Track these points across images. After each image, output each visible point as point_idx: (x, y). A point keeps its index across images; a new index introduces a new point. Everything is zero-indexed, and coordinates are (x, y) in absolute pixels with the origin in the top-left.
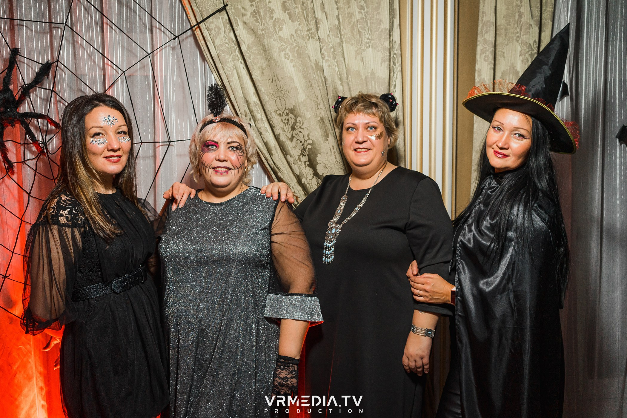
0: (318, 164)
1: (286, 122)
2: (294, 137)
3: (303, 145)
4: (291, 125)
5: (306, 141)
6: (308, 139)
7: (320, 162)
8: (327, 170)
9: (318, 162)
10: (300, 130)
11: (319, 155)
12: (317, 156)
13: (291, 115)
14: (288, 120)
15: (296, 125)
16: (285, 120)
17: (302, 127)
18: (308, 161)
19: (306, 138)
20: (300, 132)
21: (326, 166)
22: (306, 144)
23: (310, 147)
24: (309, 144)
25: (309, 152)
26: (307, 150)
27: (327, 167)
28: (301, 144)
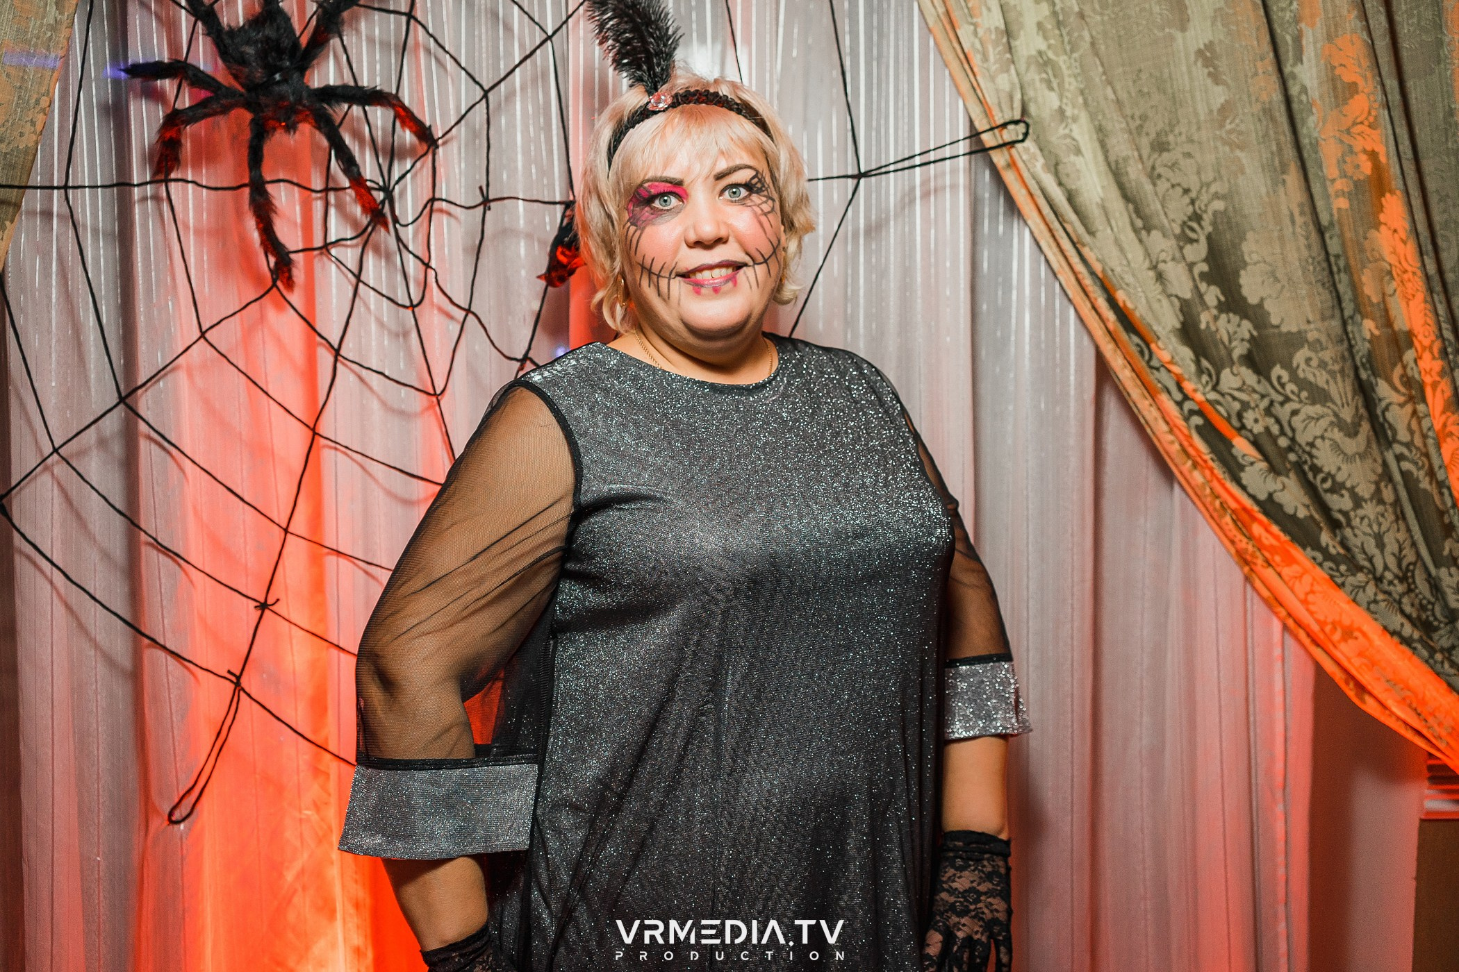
0: (1245, 264)
1: (1133, 125)
2: (1159, 176)
3: (1193, 202)
4: (1153, 135)
5: (1208, 185)
6: (1215, 180)
7: (1255, 257)
8: (1279, 286)
9: (1247, 258)
10: (1188, 148)
11: (1250, 235)
12: (1242, 238)
13: (1156, 98)
14: (1144, 118)
15: (1172, 131)
16: (1133, 117)
17: (1196, 137)
18: (1206, 260)
19: (1208, 176)
20: (1188, 155)
21: (1273, 275)
22: (1205, 198)
23: (1219, 205)
24: (1216, 196)
25: (1214, 224)
26: (1207, 219)
27: (1279, 275)
28: (1187, 200)
